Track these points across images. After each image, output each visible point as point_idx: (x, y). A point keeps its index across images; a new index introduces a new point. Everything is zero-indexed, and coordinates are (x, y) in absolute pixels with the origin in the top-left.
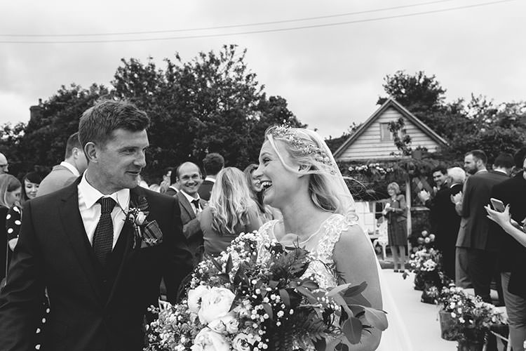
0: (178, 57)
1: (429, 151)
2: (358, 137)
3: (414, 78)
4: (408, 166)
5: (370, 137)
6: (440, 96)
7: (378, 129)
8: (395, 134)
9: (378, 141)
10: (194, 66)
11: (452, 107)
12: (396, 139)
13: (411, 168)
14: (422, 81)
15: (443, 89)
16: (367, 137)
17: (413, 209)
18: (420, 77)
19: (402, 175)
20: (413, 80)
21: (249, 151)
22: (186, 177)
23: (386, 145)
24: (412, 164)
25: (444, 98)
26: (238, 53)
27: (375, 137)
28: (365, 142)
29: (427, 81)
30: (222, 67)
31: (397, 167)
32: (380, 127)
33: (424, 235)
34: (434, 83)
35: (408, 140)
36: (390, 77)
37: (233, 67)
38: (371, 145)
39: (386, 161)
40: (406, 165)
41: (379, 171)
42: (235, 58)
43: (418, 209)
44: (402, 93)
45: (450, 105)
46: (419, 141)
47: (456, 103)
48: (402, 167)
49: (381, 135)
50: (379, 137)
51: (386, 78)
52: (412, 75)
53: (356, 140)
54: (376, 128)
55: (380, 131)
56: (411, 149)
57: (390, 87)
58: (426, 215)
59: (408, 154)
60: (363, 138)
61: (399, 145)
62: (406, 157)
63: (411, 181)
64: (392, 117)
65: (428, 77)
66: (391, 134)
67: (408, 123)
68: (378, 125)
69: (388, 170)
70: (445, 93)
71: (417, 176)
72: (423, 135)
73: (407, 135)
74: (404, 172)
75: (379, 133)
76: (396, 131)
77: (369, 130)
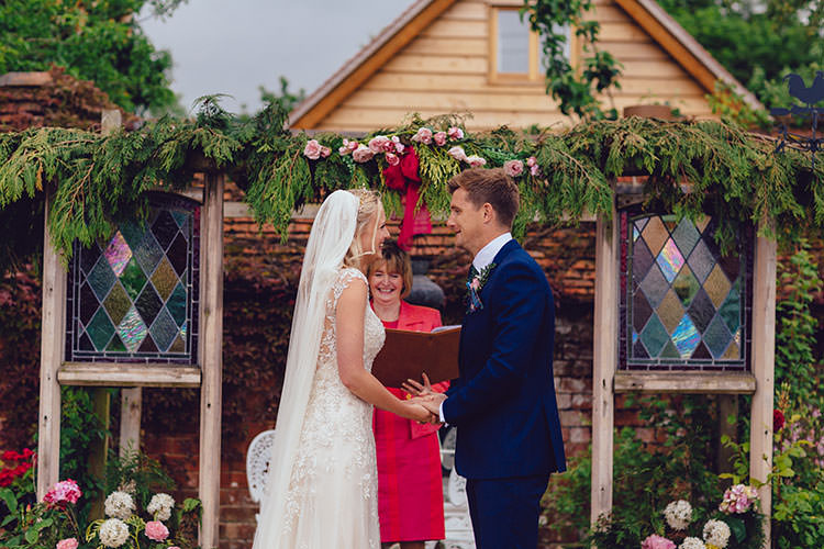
2: (389, 61)
4: (615, 151)
7: (479, 30)
8: (552, 43)
9: (477, 83)
12: (557, 68)
13: (632, 166)
16: (430, 64)
17: (626, 382)
27: (463, 65)
28: (421, 82)
32: (488, 21)
33: (677, 525)
35: (604, 74)
40: (607, 142)
41: (463, 165)
43: (653, 383)
49: (488, 57)
50: (480, 65)
53: (379, 71)
54: (471, 27)
55: (488, 39)
58: (677, 421)
60: (408, 63)
61: (568, 97)
63: (625, 234)
66: (536, 42)
71: (659, 208)
72: (665, 70)
73: (602, 48)
74: (595, 180)
75: (480, 48)
76: (557, 29)
77: (435, 31)
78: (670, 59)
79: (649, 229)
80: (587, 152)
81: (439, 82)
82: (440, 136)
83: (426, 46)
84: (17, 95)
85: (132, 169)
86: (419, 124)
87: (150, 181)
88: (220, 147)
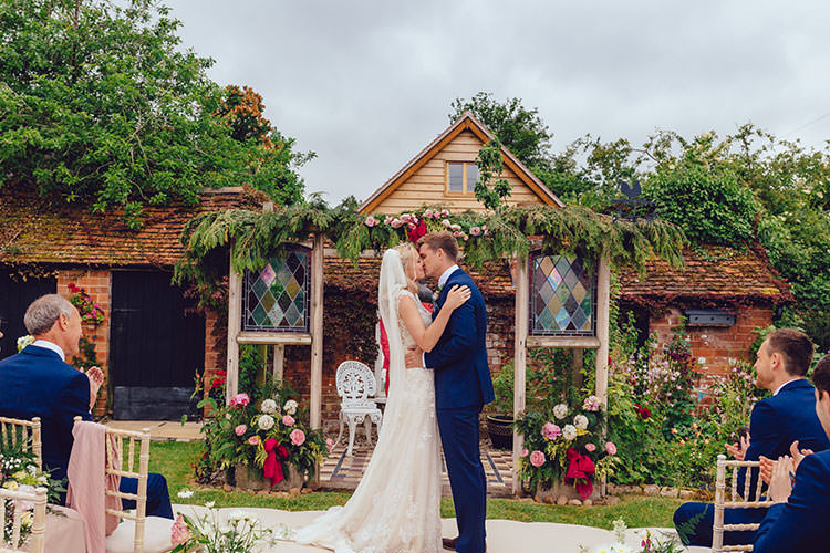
2: (400, 187)
3: (504, 107)
4: (530, 222)
6: (541, 143)
7: (441, 172)
13: (539, 230)
14: (515, 114)
15: (548, 133)
17: (532, 343)
18: (513, 108)
20: (501, 110)
25: (549, 147)
27: (434, 188)
28: (415, 195)
29: (523, 116)
32: (444, 168)
33: (560, 417)
34: (534, 121)
35: (504, 190)
36: (463, 103)
40: (524, 217)
43: (547, 343)
45: (554, 159)
49: (444, 184)
50: (440, 188)
51: (456, 104)
52: (501, 102)
53: (397, 190)
55: (445, 176)
63: (531, 265)
65: (527, 110)
68: (440, 164)
70: (550, 140)
71: (550, 252)
74: (519, 238)
75: (441, 180)
77: (421, 172)
78: (526, 185)
79: (544, 263)
80: (512, 223)
82: (437, 214)
83: (416, 179)
84: (227, 197)
85: (275, 231)
86: (426, 208)
87: (283, 238)
88: (322, 220)
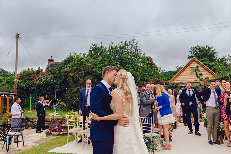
0: (112, 43)
1: (210, 79)
4: (201, 85)
5: (186, 73)
6: (215, 55)
7: (189, 70)
10: (119, 46)
11: (221, 60)
12: (197, 75)
13: (203, 86)
14: (207, 48)
15: (217, 52)
16: (185, 73)
18: (206, 47)
19: (199, 88)
20: (203, 48)
21: (140, 78)
22: (148, 88)
23: (192, 76)
24: (203, 84)
25: (217, 56)
26: (136, 42)
28: (184, 75)
29: (210, 49)
30: (130, 47)
31: (197, 85)
32: (190, 69)
34: (213, 50)
35: (201, 75)
37: (134, 46)
38: (186, 76)
39: (193, 83)
42: (134, 44)
44: (198, 54)
45: (220, 59)
46: (205, 75)
47: (223, 58)
48: (199, 85)
50: (189, 73)
51: (191, 48)
52: (203, 46)
53: (180, 74)
54: (188, 69)
55: (190, 70)
56: (202, 78)
57: (193, 52)
59: (201, 80)
60: (183, 73)
61: (198, 77)
62: (201, 81)
64: (194, 65)
65: (211, 47)
66: (195, 73)
67: (201, 67)
68: (189, 68)
69: (194, 86)
70: (218, 54)
72: (208, 72)
73: (201, 72)
75: (189, 71)
76: (197, 72)
77: (185, 70)
81: (185, 74)
83: (184, 71)
